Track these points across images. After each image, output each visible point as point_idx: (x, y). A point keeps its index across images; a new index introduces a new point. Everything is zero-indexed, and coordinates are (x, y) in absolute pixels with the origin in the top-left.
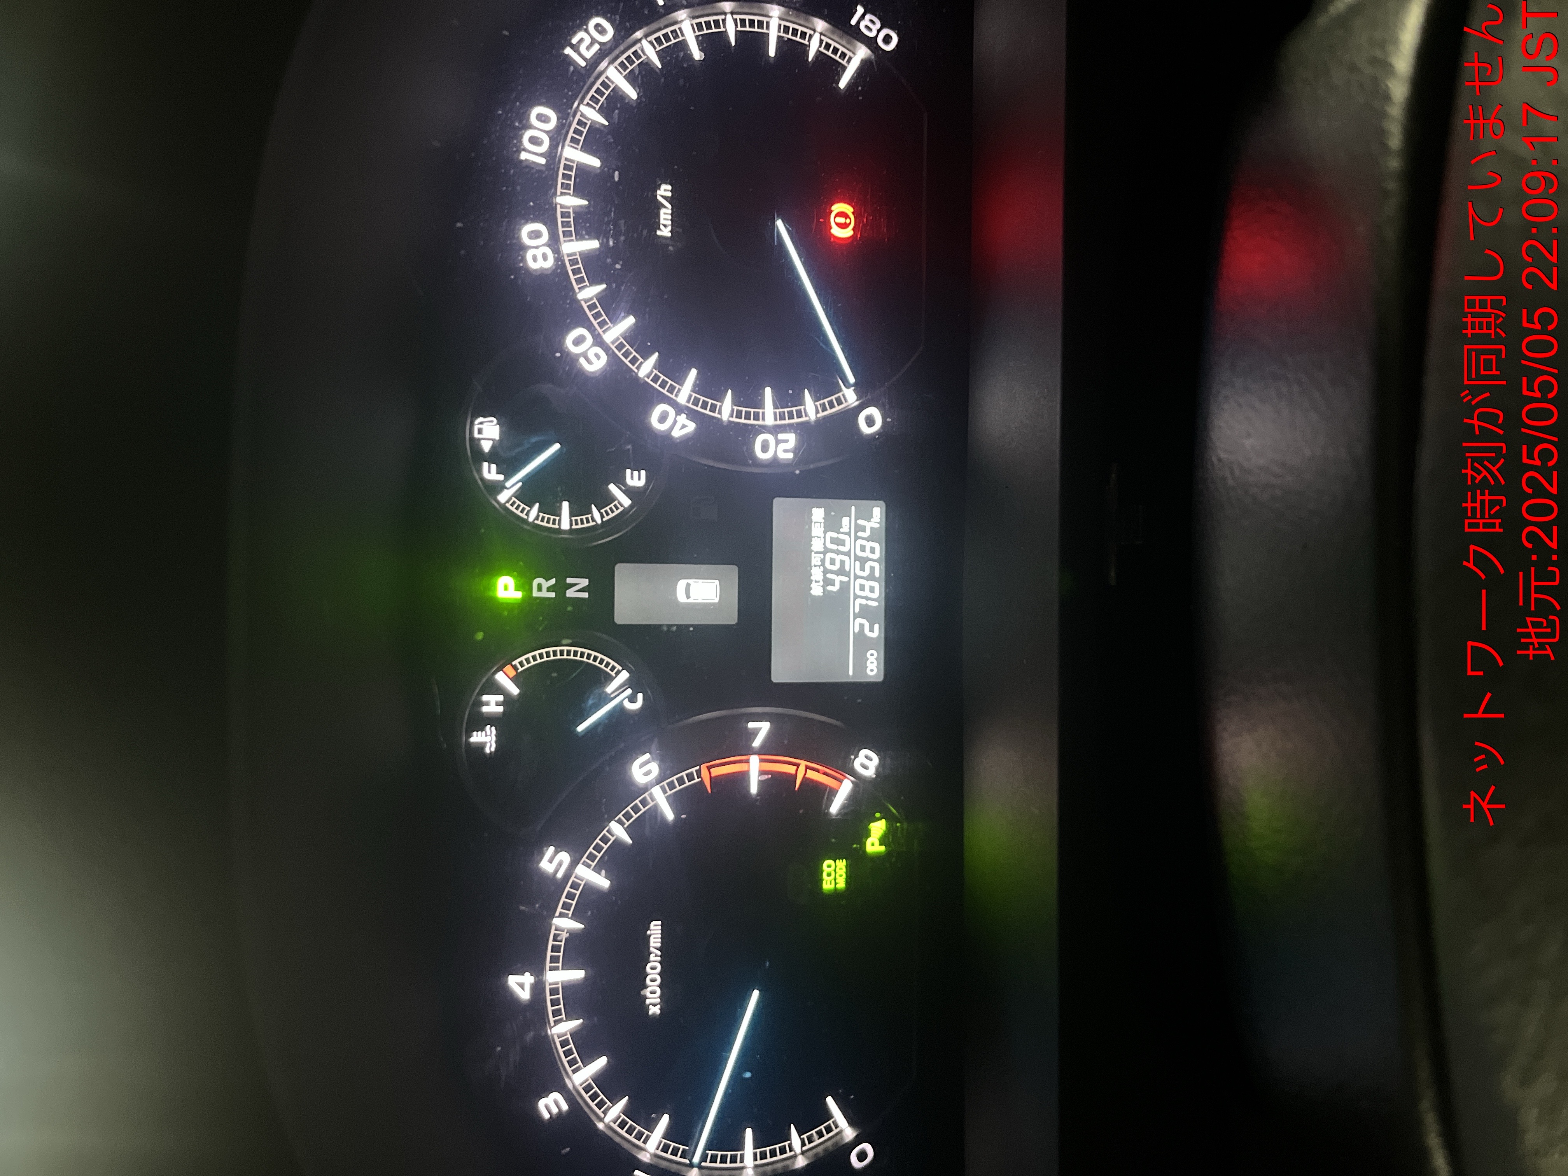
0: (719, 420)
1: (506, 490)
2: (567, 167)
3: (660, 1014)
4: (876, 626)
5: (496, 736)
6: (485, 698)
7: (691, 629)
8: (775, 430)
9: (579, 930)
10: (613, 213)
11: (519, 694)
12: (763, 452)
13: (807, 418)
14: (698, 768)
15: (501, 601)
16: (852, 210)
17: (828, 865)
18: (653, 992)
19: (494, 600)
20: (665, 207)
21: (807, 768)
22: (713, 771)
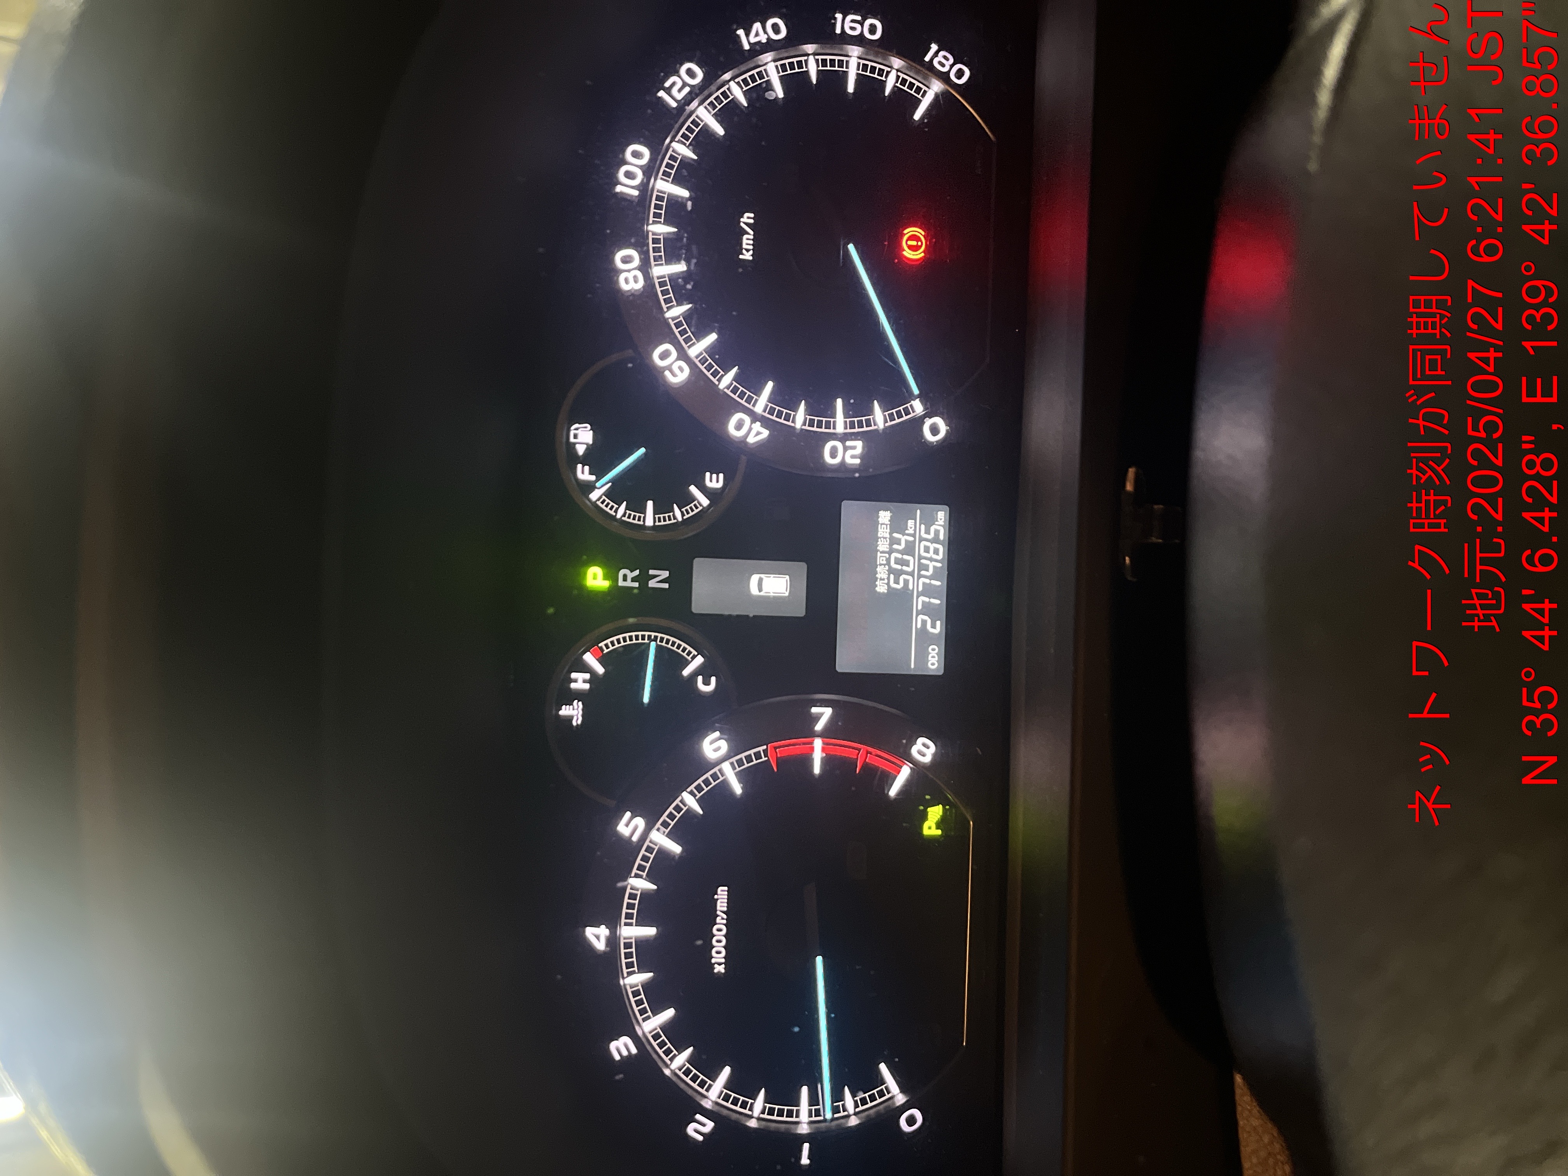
0: (794, 428)
1: (596, 490)
2: (659, 198)
3: (724, 973)
4: (938, 623)
5: (583, 710)
6: (574, 675)
7: (751, 618)
8: (843, 438)
9: (653, 890)
11: (604, 674)
12: (832, 458)
13: (876, 427)
14: (765, 747)
15: (589, 589)
16: (923, 233)
18: (718, 952)
19: (584, 588)
21: (868, 752)
22: (779, 751)
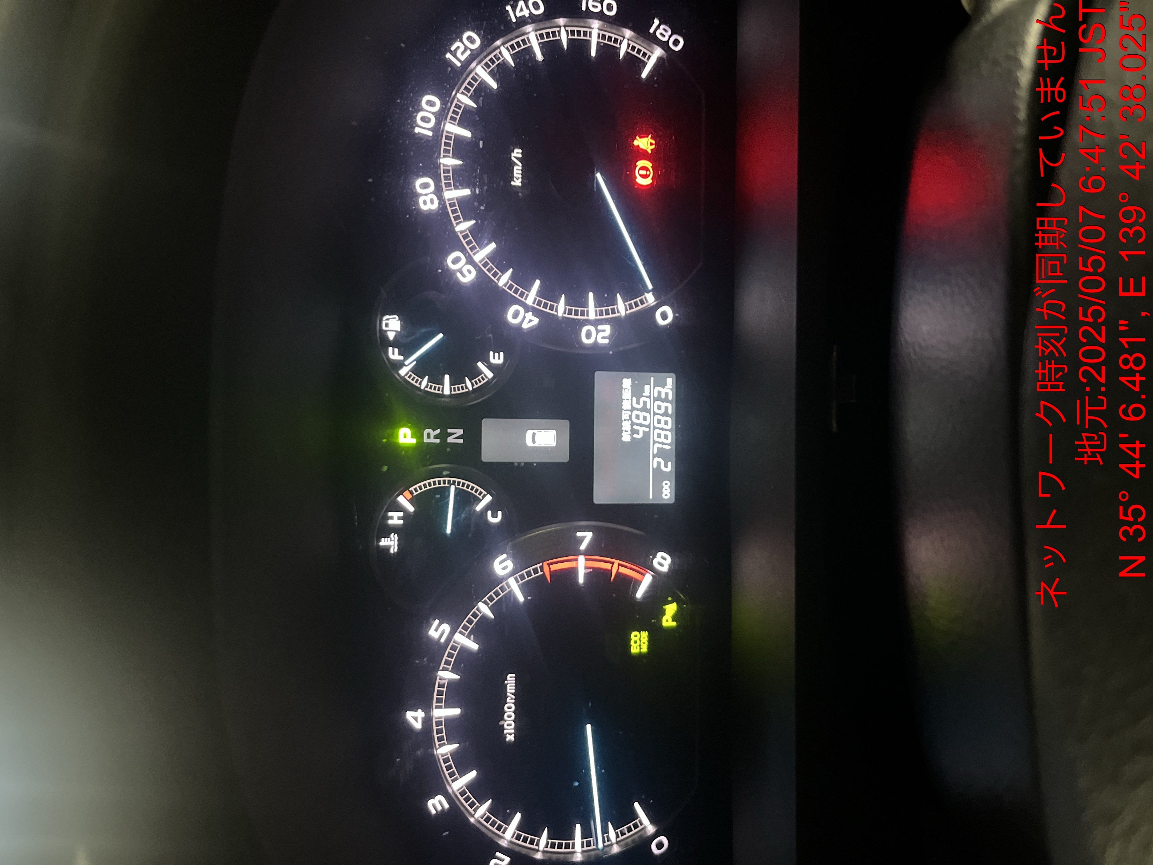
0: (557, 316)
1: (405, 367)
2: (447, 138)
3: (514, 741)
4: (669, 464)
5: (398, 541)
6: (390, 514)
7: (535, 465)
8: (596, 323)
9: (456, 680)
10: (478, 170)
11: (415, 512)
12: (587, 339)
13: (619, 314)
14: (541, 564)
15: (401, 445)
16: (651, 165)
17: (635, 636)
18: (509, 725)
19: (398, 444)
20: (517, 165)
21: (620, 565)
22: (552, 567)
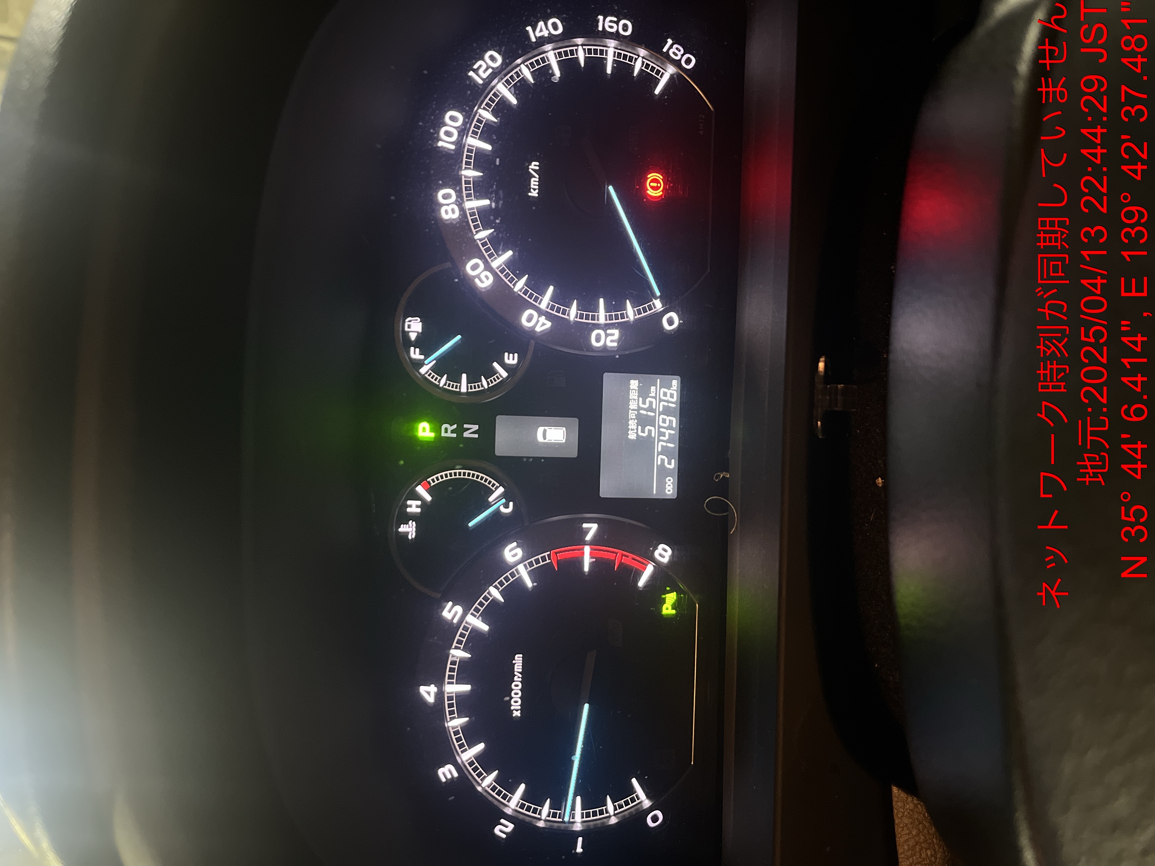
0: (569, 320)
1: (425, 366)
2: (469, 151)
3: (520, 717)
4: (673, 461)
5: (416, 527)
6: (409, 502)
7: (543, 460)
8: (606, 327)
9: (466, 658)
10: (495, 186)
11: (431, 501)
12: (597, 342)
13: (628, 319)
14: (549, 553)
15: (421, 439)
16: (662, 177)
18: (516, 702)
19: (416, 438)
20: (535, 177)
21: (623, 555)
22: (559, 555)
